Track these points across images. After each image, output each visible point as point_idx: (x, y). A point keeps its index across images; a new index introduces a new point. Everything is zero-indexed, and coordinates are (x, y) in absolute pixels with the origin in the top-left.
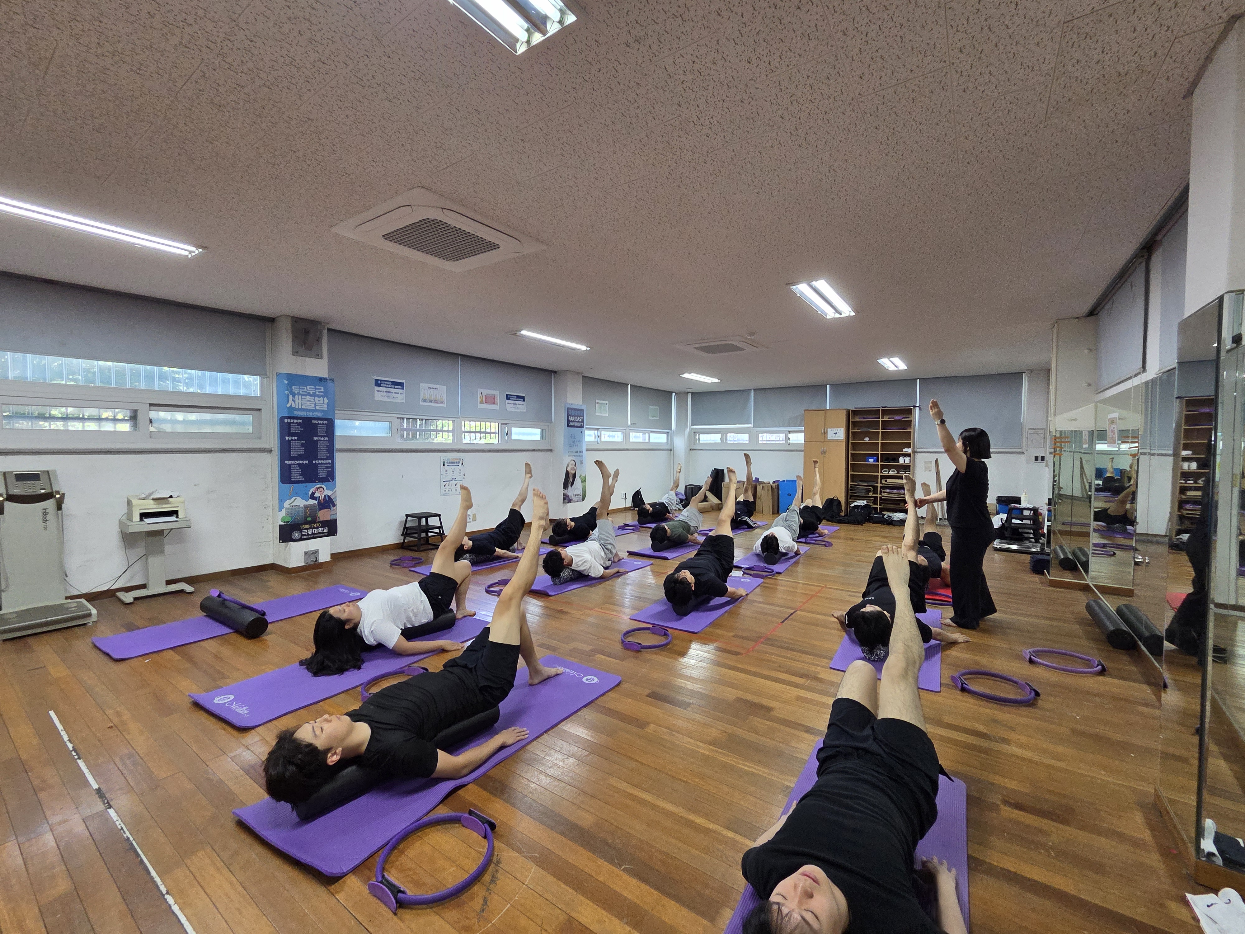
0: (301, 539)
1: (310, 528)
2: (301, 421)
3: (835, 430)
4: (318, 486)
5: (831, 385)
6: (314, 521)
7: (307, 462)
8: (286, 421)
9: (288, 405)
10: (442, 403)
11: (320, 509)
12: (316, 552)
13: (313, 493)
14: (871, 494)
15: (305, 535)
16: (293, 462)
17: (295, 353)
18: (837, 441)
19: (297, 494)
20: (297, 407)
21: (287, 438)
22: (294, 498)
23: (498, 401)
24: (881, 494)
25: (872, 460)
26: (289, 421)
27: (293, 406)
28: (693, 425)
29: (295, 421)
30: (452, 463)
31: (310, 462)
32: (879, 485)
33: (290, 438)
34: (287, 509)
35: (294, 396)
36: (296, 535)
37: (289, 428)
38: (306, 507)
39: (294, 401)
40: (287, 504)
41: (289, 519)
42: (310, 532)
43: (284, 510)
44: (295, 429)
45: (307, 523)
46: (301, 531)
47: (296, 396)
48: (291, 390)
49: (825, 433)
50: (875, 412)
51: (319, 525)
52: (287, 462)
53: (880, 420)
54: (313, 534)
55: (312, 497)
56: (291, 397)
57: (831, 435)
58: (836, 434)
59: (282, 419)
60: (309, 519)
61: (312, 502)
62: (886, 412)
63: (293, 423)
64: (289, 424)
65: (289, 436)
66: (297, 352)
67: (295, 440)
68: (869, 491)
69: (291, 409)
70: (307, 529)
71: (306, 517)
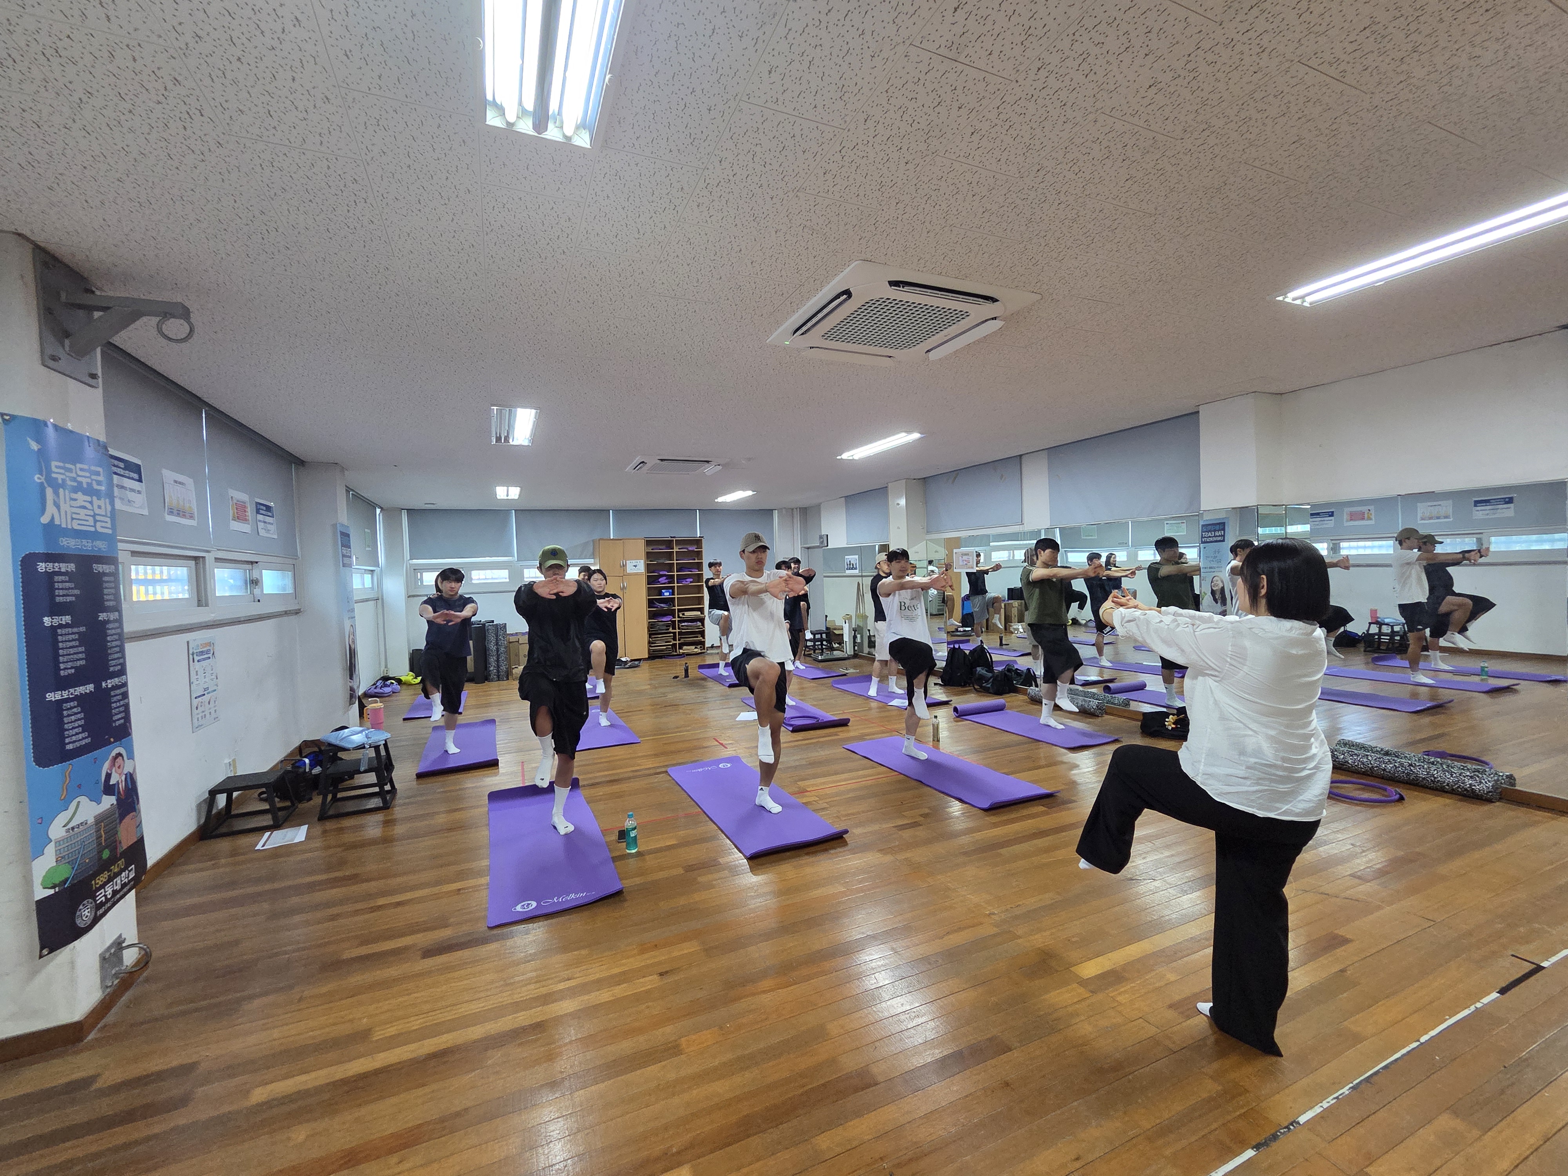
0: (96, 920)
1: (110, 879)
2: (71, 567)
3: (634, 562)
4: (113, 754)
5: (614, 511)
6: (113, 860)
7: (90, 687)
8: (42, 567)
9: (45, 519)
10: (192, 517)
11: (122, 817)
12: (119, 945)
13: (108, 776)
14: (671, 630)
15: (102, 904)
16: (65, 694)
17: (49, 360)
18: (636, 574)
19: (80, 789)
20: (64, 526)
21: (47, 621)
22: (74, 803)
23: (249, 514)
24: (679, 629)
25: (668, 594)
26: (50, 567)
27: (57, 522)
28: (411, 559)
29: (63, 567)
30: (202, 653)
31: (98, 687)
32: (677, 619)
33: (56, 621)
34: (58, 842)
35: (56, 493)
36: (86, 913)
37: (51, 589)
38: (100, 820)
39: (58, 507)
40: (57, 830)
41: (66, 872)
42: (109, 890)
43: (50, 851)
44: (67, 592)
45: (104, 866)
46: (94, 898)
47: (61, 490)
48: (49, 471)
49: (624, 566)
50: (669, 543)
51: (121, 863)
52: (51, 696)
53: (675, 550)
54: (115, 893)
55: (109, 789)
56: (49, 492)
57: (630, 569)
58: (635, 566)
59: (27, 564)
60: (106, 854)
61: (109, 802)
62: (679, 542)
63: (60, 573)
64: (50, 576)
65: (51, 614)
66: (54, 358)
67: (67, 626)
68: (668, 626)
69: (51, 529)
70: (103, 886)
71: (100, 852)
